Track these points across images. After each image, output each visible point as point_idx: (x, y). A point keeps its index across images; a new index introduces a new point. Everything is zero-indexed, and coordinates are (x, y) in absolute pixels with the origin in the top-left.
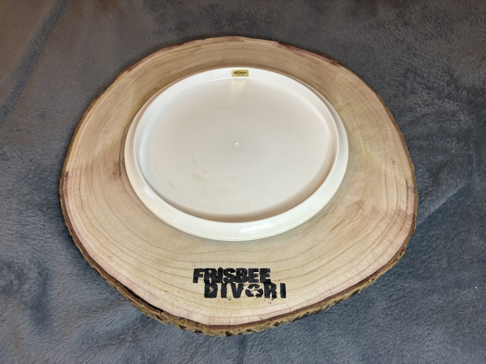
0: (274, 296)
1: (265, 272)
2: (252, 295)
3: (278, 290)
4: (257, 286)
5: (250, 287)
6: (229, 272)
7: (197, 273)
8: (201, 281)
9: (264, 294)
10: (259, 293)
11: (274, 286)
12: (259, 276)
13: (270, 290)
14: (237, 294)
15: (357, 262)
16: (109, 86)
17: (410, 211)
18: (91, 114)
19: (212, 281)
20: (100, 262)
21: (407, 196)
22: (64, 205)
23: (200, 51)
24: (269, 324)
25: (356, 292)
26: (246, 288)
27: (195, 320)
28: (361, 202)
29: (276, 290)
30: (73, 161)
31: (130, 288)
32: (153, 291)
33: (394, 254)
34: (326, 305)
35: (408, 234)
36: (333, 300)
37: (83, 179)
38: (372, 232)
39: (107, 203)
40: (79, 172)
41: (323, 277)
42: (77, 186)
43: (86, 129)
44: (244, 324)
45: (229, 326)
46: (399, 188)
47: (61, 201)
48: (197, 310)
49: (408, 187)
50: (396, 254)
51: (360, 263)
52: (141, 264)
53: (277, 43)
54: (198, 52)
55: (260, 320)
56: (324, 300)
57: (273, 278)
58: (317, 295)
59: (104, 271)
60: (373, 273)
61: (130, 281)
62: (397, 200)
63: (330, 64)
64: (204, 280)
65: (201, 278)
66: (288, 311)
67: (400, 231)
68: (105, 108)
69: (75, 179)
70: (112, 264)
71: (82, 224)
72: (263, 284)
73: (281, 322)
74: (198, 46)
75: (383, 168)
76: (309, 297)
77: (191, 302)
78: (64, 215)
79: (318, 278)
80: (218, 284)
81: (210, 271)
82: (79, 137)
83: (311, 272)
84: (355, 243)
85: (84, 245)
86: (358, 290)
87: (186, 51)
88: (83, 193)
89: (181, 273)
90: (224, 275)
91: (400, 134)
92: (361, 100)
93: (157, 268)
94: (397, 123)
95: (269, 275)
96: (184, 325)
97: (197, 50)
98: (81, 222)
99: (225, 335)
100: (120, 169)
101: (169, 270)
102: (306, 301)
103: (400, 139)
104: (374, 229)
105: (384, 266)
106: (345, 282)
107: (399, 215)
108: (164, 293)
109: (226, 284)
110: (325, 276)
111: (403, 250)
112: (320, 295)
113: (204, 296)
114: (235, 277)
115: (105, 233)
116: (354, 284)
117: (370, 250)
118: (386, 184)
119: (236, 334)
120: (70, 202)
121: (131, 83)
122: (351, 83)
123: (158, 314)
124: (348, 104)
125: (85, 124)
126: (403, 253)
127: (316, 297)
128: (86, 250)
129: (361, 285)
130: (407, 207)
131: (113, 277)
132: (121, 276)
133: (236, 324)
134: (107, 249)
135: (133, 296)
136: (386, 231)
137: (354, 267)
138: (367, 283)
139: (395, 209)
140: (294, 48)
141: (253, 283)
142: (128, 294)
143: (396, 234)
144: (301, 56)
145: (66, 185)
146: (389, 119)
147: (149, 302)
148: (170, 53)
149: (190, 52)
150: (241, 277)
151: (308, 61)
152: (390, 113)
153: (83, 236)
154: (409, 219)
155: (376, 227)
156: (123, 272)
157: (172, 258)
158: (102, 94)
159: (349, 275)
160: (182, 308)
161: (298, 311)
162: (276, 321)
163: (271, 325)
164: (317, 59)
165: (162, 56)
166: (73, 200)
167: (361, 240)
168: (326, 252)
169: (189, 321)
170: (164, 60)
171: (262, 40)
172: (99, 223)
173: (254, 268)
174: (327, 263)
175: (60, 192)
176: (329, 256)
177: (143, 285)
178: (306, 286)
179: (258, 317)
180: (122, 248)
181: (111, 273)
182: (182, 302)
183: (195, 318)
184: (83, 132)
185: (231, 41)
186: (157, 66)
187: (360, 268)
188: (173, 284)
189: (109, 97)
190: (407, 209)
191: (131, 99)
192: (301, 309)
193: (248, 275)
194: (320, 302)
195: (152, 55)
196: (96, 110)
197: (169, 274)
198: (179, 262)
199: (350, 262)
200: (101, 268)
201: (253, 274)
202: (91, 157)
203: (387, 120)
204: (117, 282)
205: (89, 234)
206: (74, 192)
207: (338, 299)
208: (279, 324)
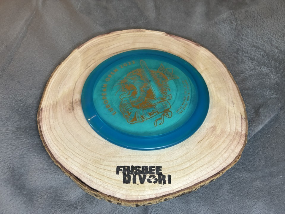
0: (164, 183)
1: (159, 168)
2: (151, 182)
3: (167, 179)
4: (154, 177)
5: (150, 177)
6: (138, 168)
7: (118, 169)
8: (121, 173)
9: (158, 182)
10: (155, 181)
11: (164, 177)
12: (155, 170)
13: (162, 179)
14: (142, 182)
15: (213, 162)
16: (67, 57)
17: (244, 132)
18: (56, 74)
19: (127, 174)
20: (61, 162)
21: (242, 123)
22: (40, 128)
23: (120, 37)
24: (161, 199)
25: (213, 180)
26: (147, 177)
27: (117, 197)
28: (215, 127)
29: (165, 179)
30: (45, 102)
31: (79, 177)
32: (92, 179)
33: (235, 158)
34: (195, 188)
35: (243, 145)
36: (199, 185)
37: (51, 112)
38: (221, 144)
39: (65, 126)
40: (49, 108)
41: (193, 171)
42: (47, 116)
43: (53, 83)
44: (147, 199)
45: (138, 201)
46: (237, 118)
47: (38, 125)
48: (118, 191)
49: (242, 118)
50: (236, 158)
51: (214, 163)
52: (85, 163)
53: (165, 33)
54: (119, 38)
55: (156, 197)
56: (193, 185)
57: (163, 172)
58: (190, 182)
59: (63, 167)
60: (222, 169)
61: (79, 173)
62: (236, 126)
63: (196, 46)
64: (123, 173)
65: (121, 172)
66: (173, 192)
67: (238, 144)
68: (64, 70)
69: (46, 112)
70: (68, 163)
71: (50, 139)
72: (157, 175)
73: (169, 198)
74: (118, 34)
75: (228, 107)
76: (185, 183)
77: (115, 186)
78: (40, 133)
79: (190, 172)
80: (131, 175)
81: (126, 167)
82: (49, 87)
83: (185, 168)
84: (212, 151)
85: (51, 151)
86: (214, 179)
87: (111, 37)
88: (51, 121)
89: (109, 168)
90: (135, 170)
91: (237, 87)
92: (214, 66)
93: (95, 165)
94: (235, 80)
95: (161, 170)
96: (111, 200)
97: (118, 37)
98: (50, 137)
99: (135, 206)
100: (73, 106)
101: (102, 167)
102: (183, 186)
103: (237, 89)
104: (223, 143)
105: (229, 165)
106: (206, 174)
107: (237, 134)
108: (99, 180)
109: (136, 175)
110: (194, 170)
111: (240, 155)
112: (191, 182)
113: (122, 182)
114: (141, 171)
115: (64, 145)
116: (211, 176)
117: (220, 155)
118: (229, 116)
119: (142, 205)
120: (43, 126)
121: (79, 56)
122: (208, 57)
123: (96, 193)
124: (206, 69)
125: (52, 80)
126: (240, 157)
127: (189, 183)
128: (53, 154)
129: (215, 176)
130: (242, 130)
131: (68, 171)
132: (73, 170)
133: (142, 199)
134: (65, 154)
135: (81, 182)
136: (230, 144)
137: (211, 165)
138: (219, 175)
139: (234, 131)
140: (174, 36)
141: (152, 175)
142: (78, 181)
143: (235, 146)
144: (178, 40)
145: (41, 116)
146: (230, 78)
147: (90, 186)
148: (102, 38)
149: (114, 38)
150: (145, 171)
151: (183, 44)
152: (231, 74)
153: (51, 146)
154: (243, 137)
155: (224, 141)
156: (74, 167)
157: (103, 159)
158: (62, 62)
159: (208, 170)
160: (110, 190)
161: (178, 192)
162: (165, 198)
163: (163, 200)
164: (188, 42)
165: (98, 40)
166: (45, 124)
167: (215, 149)
168: (194, 156)
169: (114, 197)
170: (99, 43)
171: (156, 31)
172: (60, 138)
173: (152, 166)
174: (195, 163)
175: (38, 120)
176: (197, 159)
177: (86, 176)
178: (183, 177)
179: (155, 196)
180: (74, 153)
181: (68, 168)
182: (110, 186)
183: (118, 196)
184: (51, 84)
185: (138, 31)
186: (95, 46)
187: (215, 166)
188: (104, 175)
189: (66, 64)
190: (242, 131)
191: (79, 65)
192: (180, 190)
193: (148, 170)
194: (191, 186)
195: (92, 39)
196: (59, 71)
197: (102, 169)
198: (108, 162)
199: (209, 162)
200: (62, 165)
201: (151, 169)
202: (56, 99)
203: (229, 78)
204: (71, 173)
205: (54, 145)
206: (46, 120)
207: (202, 184)
208: (167, 199)
